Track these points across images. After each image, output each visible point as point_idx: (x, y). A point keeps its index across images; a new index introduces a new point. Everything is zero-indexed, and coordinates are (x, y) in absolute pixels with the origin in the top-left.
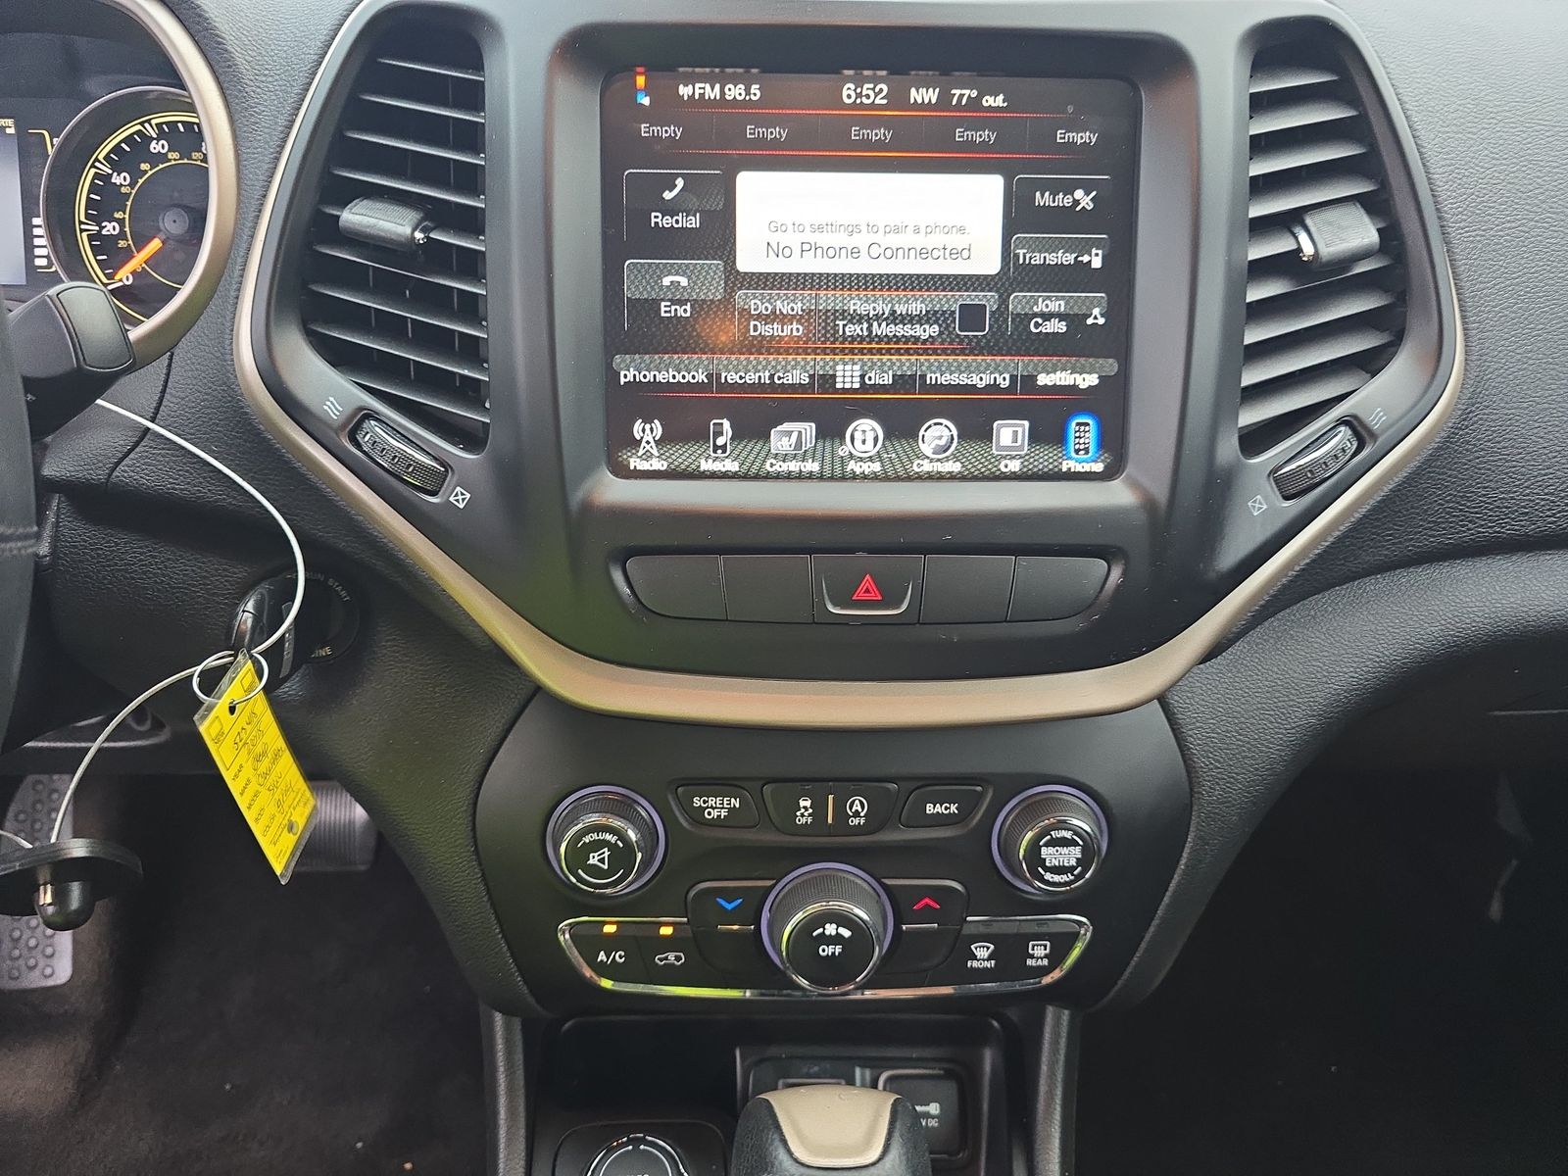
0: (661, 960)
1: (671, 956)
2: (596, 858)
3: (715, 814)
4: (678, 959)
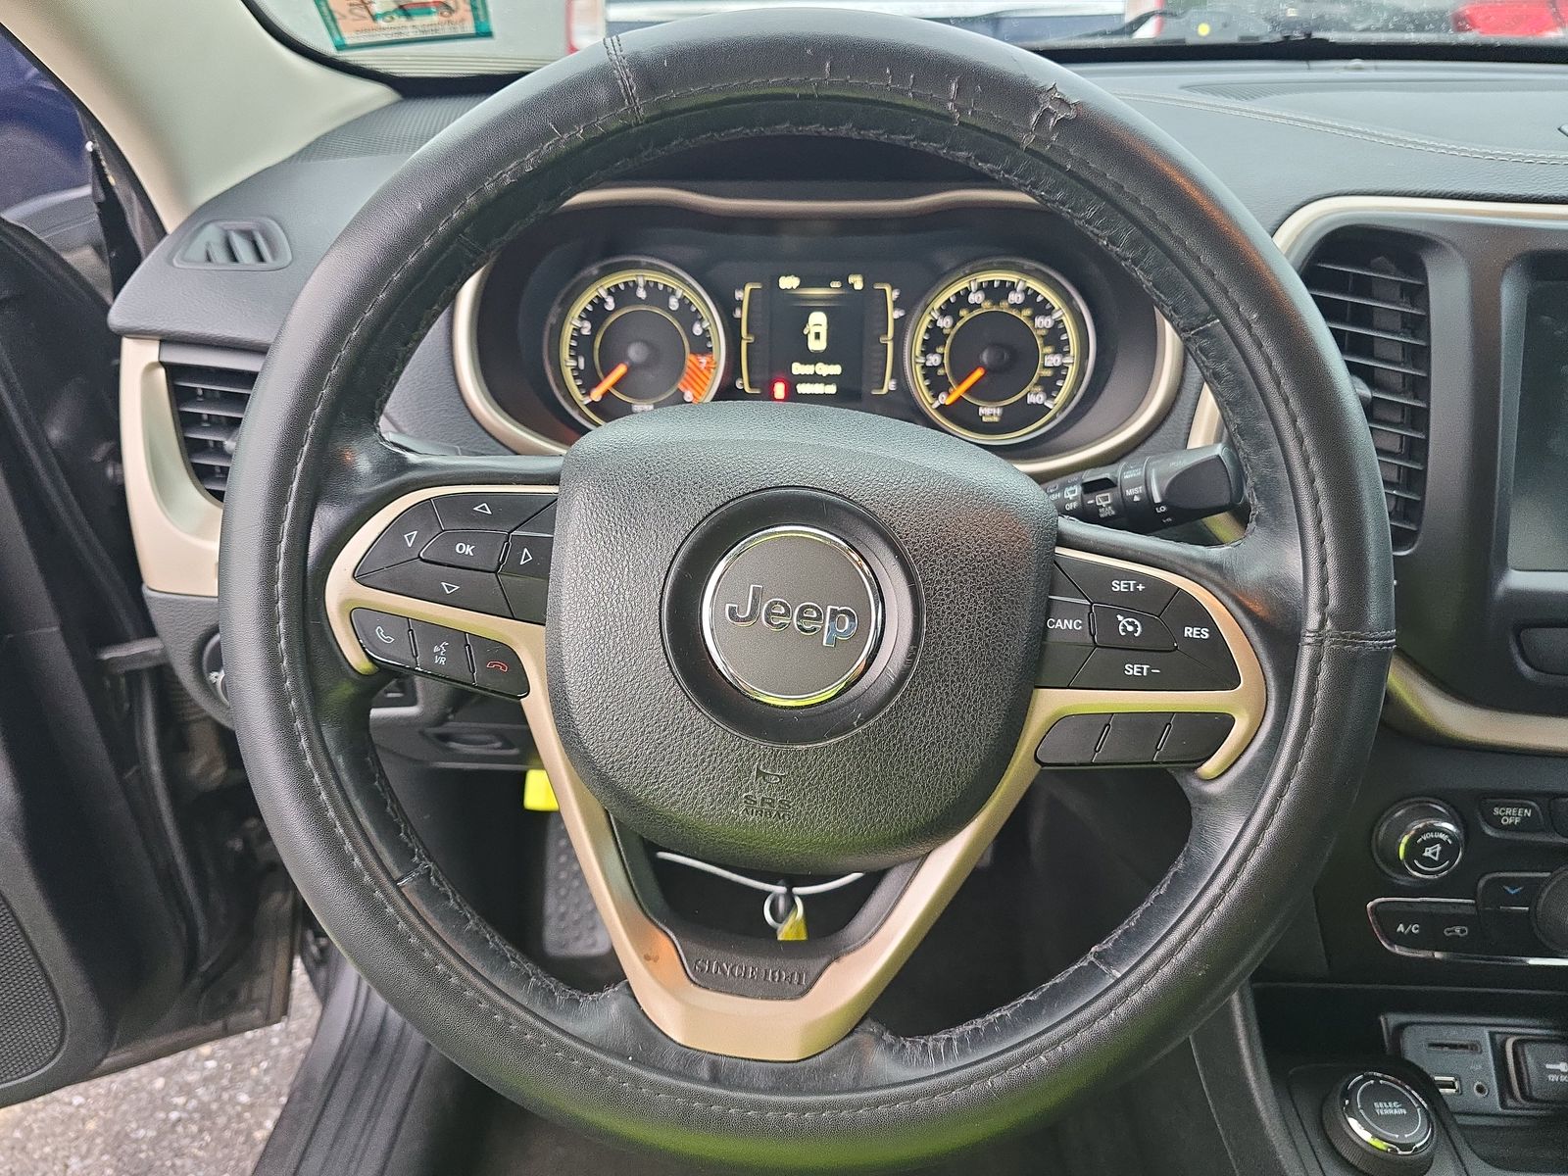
0: (1448, 932)
1: (1458, 930)
2: (1430, 852)
3: (1510, 821)
4: (1462, 931)
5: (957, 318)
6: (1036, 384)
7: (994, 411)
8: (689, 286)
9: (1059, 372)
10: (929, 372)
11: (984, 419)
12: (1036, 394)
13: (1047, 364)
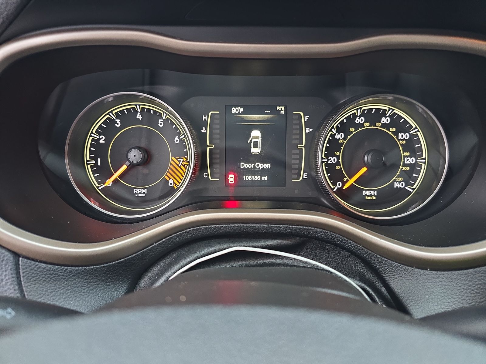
5: (347, 133)
6: (398, 176)
7: (373, 193)
8: (170, 112)
9: (414, 168)
10: (330, 168)
11: (367, 198)
12: (400, 182)
13: (406, 162)
